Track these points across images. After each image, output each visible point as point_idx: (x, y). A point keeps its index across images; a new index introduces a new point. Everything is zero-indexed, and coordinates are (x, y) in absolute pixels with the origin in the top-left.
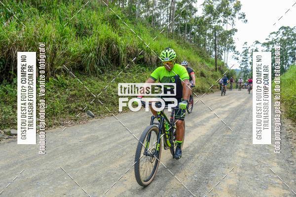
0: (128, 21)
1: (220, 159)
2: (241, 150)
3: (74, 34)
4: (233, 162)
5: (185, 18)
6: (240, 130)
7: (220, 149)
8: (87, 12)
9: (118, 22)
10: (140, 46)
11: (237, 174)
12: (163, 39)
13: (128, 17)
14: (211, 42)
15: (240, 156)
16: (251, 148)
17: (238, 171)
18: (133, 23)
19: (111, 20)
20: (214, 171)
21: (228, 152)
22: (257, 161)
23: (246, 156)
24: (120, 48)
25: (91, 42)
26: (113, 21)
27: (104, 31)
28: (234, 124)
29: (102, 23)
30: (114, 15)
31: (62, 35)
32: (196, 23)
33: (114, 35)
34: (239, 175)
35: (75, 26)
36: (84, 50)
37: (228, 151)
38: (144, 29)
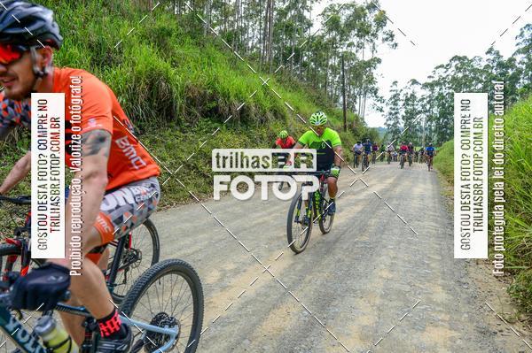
0: (188, 39)
1: (349, 282)
2: (383, 266)
3: (87, 62)
4: (369, 286)
5: (291, 38)
6: (383, 232)
7: (348, 266)
8: (111, 21)
9: (170, 41)
10: (211, 85)
11: (375, 308)
13: (189, 32)
14: (337, 79)
15: (381, 277)
16: (401, 263)
17: (377, 302)
18: (198, 44)
19: (158, 37)
20: (337, 302)
21: (361, 270)
22: (409, 284)
23: (390, 276)
24: (174, 89)
25: (118, 76)
26: (160, 39)
27: (145, 57)
28: (373, 222)
29: (141, 42)
30: (163, 29)
32: (311, 47)
33: (161, 64)
34: (378, 308)
35: (90, 46)
37: (361, 268)
38: (219, 55)
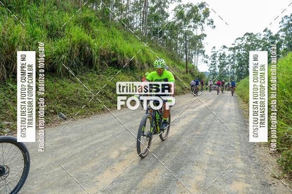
0: (101, 23)
1: (189, 157)
2: (208, 148)
3: (45, 36)
4: (201, 159)
5: (157, 23)
6: (208, 129)
7: (189, 148)
8: (59, 14)
9: (91, 24)
10: (113, 49)
11: (204, 171)
12: (136, 42)
13: (101, 19)
14: (182, 45)
15: (207, 154)
16: (218, 146)
17: (206, 168)
18: (106, 26)
19: (84, 22)
20: (183, 168)
22: (223, 158)
23: (213, 153)
24: (93, 51)
25: (62, 43)
26: (86, 23)
27: (77, 33)
28: (203, 123)
29: (75, 25)
30: (87, 18)
31: (33, 36)
32: (168, 28)
33: (86, 37)
34: (206, 172)
35: (47, 27)
36: (56, 52)
37: (196, 149)
38: (118, 32)
